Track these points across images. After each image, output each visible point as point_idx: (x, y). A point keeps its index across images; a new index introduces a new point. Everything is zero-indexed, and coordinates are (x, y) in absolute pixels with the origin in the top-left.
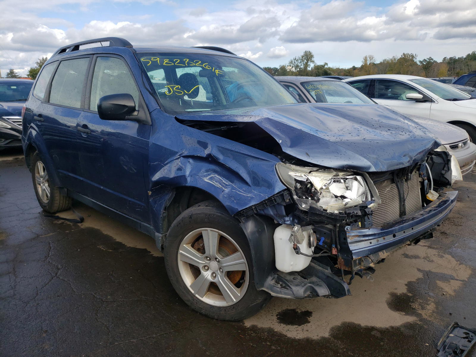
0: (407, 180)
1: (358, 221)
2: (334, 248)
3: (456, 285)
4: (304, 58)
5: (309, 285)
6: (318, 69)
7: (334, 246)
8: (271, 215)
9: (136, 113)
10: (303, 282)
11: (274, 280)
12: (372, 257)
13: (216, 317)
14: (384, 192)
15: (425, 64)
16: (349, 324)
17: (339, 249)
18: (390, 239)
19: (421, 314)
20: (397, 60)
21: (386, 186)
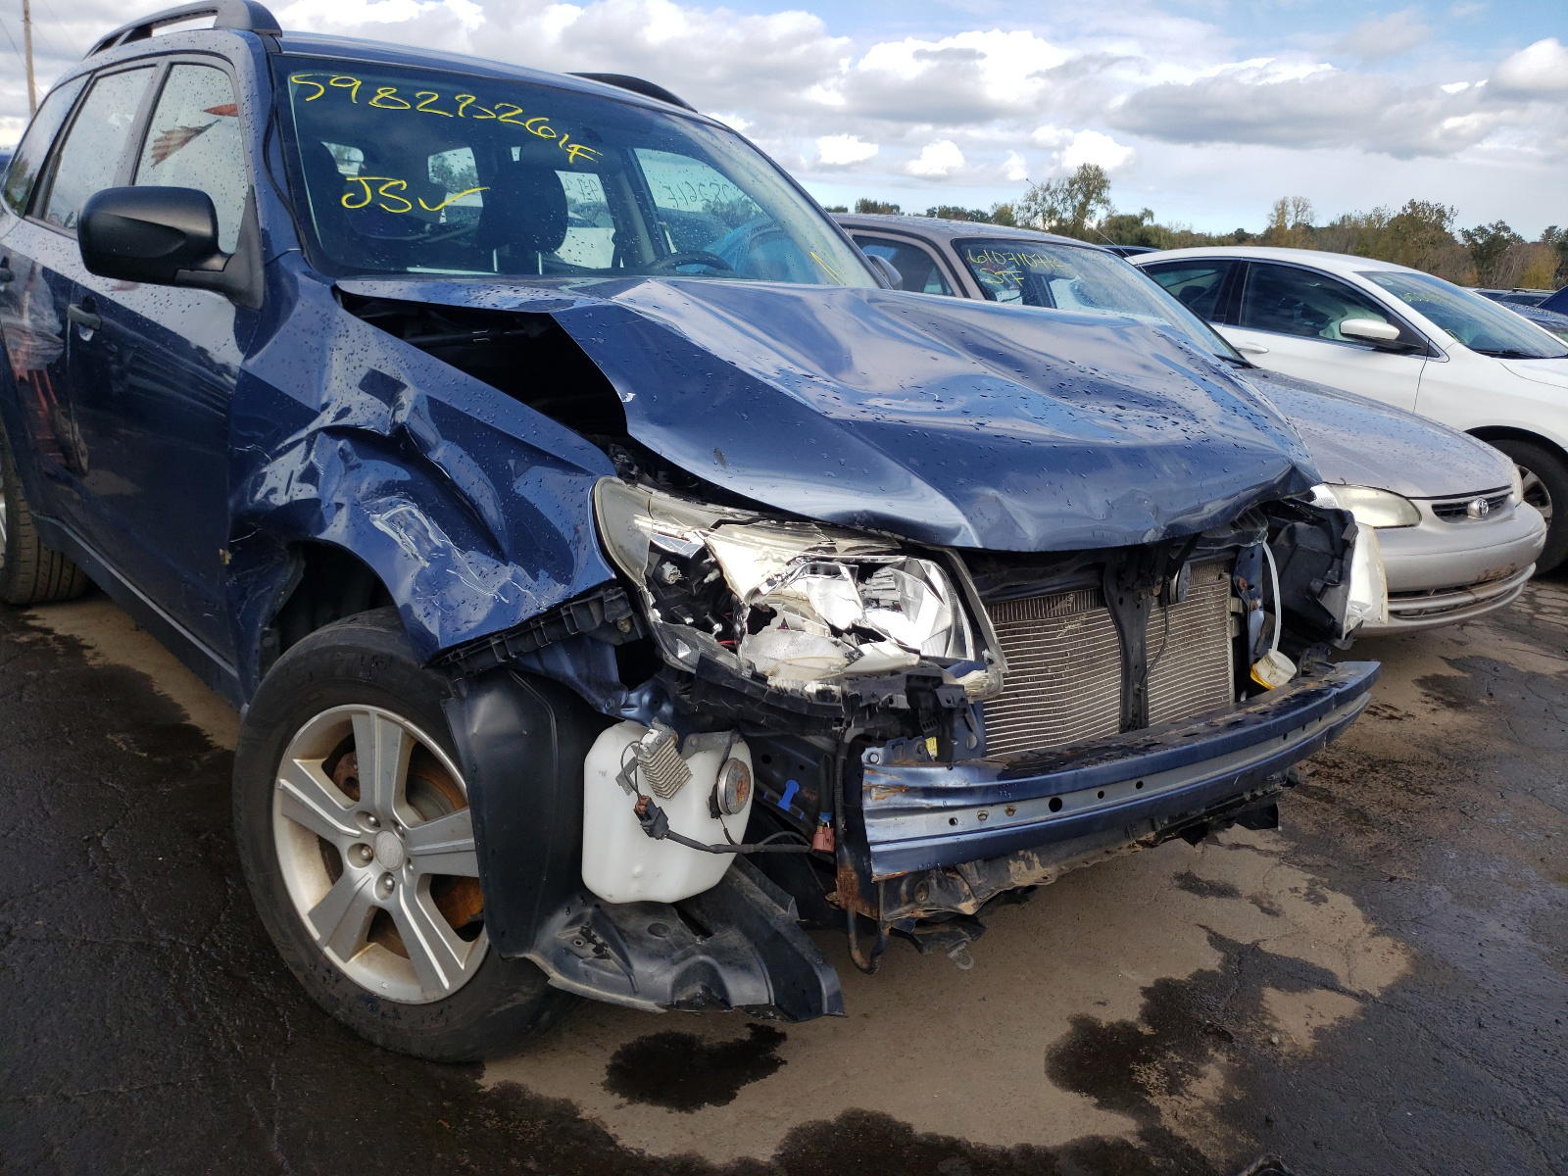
0: (1166, 600)
1: (926, 731)
2: (826, 825)
3: (1331, 1009)
4: (1076, 186)
5: (701, 958)
6: (1121, 229)
7: (825, 819)
8: (567, 677)
9: (216, 263)
10: (680, 946)
11: (578, 928)
12: (976, 876)
13: (379, 1041)
14: (1054, 635)
15: (1480, 241)
16: (868, 1120)
17: (840, 832)
18: (1034, 814)
19: (1157, 1110)
20: (1386, 220)
21: (1071, 614)
